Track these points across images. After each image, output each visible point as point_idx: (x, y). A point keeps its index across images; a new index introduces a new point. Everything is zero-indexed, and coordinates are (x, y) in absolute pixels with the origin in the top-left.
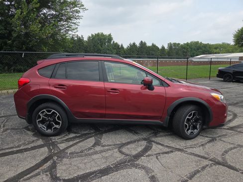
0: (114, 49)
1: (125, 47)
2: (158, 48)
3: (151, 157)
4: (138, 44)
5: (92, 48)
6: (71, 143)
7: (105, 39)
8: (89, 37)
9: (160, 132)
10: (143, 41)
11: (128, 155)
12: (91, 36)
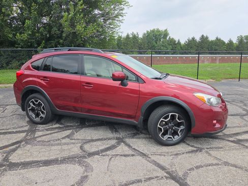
0: (169, 45)
1: (183, 42)
2: (224, 43)
3: (104, 157)
4: (198, 39)
5: (146, 45)
6: (49, 132)
7: (160, 35)
8: (145, 34)
9: (142, 133)
10: (205, 35)
11: (85, 151)
12: (146, 32)
